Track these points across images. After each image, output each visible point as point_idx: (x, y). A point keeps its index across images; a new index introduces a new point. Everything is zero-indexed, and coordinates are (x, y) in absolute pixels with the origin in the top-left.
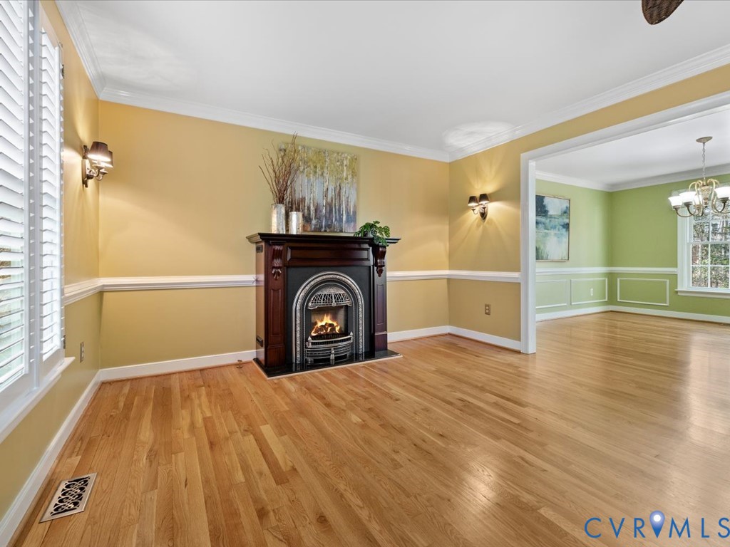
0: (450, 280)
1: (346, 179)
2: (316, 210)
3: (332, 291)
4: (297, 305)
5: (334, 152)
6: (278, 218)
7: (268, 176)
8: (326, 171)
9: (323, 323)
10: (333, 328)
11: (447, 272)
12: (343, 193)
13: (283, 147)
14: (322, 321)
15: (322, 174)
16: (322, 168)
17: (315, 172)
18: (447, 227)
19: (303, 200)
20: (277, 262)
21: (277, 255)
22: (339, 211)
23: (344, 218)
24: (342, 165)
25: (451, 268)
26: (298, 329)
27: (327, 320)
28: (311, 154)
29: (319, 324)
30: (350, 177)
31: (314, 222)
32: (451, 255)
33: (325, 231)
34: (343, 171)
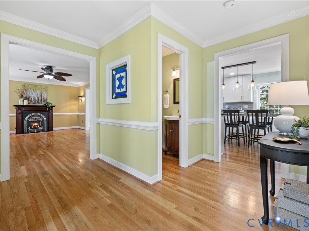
0: (78, 115)
1: (43, 92)
2: (34, 99)
3: (36, 117)
4: (26, 121)
5: (39, 85)
6: (21, 101)
7: (17, 92)
8: (37, 90)
9: (35, 125)
10: (38, 126)
11: (77, 113)
12: (42, 95)
13: (23, 85)
14: (34, 124)
15: (36, 91)
16: (36, 89)
17: (34, 90)
18: (77, 103)
19: (30, 97)
20: (19, 111)
21: (20, 109)
22: (41, 99)
23: (43, 101)
24: (42, 88)
25: (79, 112)
26: (26, 125)
27: (36, 124)
28: (32, 86)
29: (34, 125)
30: (44, 91)
31: (33, 102)
32: (78, 109)
33: (37, 104)
34: (42, 90)
